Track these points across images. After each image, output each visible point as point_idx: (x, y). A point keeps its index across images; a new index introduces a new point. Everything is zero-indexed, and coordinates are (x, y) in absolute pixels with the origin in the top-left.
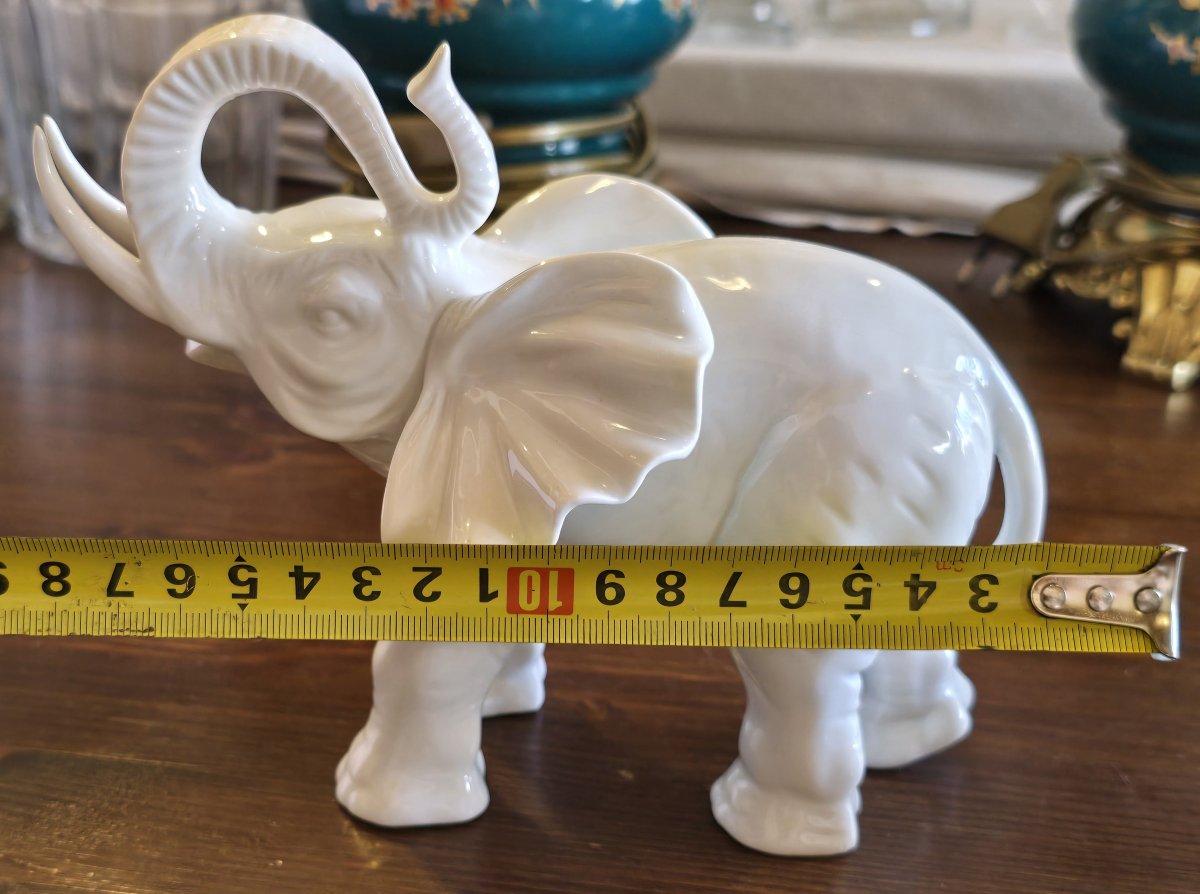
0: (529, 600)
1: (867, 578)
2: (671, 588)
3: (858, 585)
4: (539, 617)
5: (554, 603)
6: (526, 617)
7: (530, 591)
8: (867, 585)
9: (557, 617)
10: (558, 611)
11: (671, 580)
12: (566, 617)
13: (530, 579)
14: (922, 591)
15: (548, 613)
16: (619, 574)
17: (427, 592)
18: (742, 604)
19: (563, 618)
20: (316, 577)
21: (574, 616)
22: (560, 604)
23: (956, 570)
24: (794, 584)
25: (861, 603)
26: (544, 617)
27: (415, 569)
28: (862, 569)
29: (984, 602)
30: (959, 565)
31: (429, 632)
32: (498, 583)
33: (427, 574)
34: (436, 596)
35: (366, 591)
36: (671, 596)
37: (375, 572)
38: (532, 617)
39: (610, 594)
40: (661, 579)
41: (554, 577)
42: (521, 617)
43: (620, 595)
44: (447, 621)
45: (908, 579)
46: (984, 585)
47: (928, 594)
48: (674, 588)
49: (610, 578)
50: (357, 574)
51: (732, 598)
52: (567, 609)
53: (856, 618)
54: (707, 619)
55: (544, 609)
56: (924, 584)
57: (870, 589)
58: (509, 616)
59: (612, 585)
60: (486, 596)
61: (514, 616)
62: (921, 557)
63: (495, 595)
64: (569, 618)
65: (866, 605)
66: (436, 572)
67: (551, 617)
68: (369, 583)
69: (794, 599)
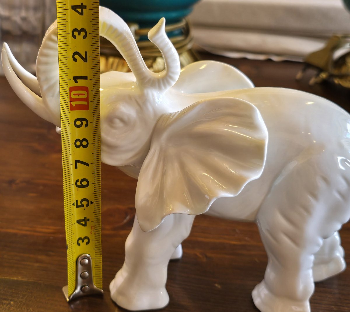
1: (87, 205)
2: (81, 143)
4: (69, 99)
5: (74, 104)
7: (78, 95)
8: (85, 206)
9: (69, 105)
10: (71, 105)
11: (84, 143)
12: (69, 108)
13: (83, 94)
15: (70, 102)
16: (86, 126)
17: (76, 57)
19: (69, 107)
20: (82, 14)
21: (70, 111)
24: (84, 183)
25: (78, 205)
26: (69, 101)
30: (93, 233)
32: (81, 83)
33: (84, 57)
35: (76, 33)
36: (78, 143)
37: (84, 37)
38: (69, 97)
39: (78, 123)
40: (84, 140)
41: (85, 103)
42: (69, 92)
43: (78, 126)
47: (82, 225)
48: (81, 144)
49: (84, 123)
50: (83, 30)
51: (78, 164)
52: (72, 108)
55: (71, 100)
57: (83, 207)
58: (68, 88)
59: (82, 124)
61: (69, 90)
62: (96, 221)
64: (69, 110)
67: (69, 103)
68: (79, 34)
69: (79, 184)
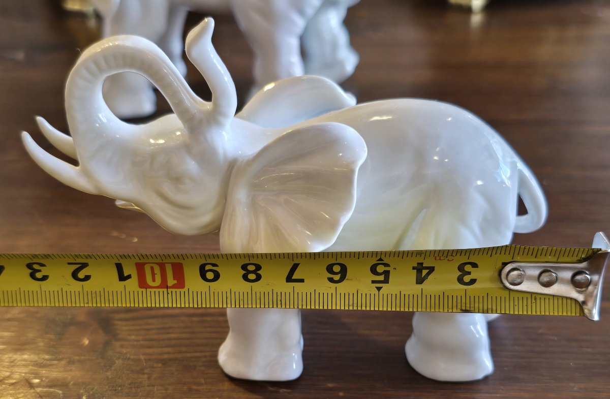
0: (154, 280)
3: (380, 269)
6: (153, 290)
14: (425, 272)
18: (302, 281)
22: (175, 282)
23: (448, 260)
27: (69, 264)
28: (383, 260)
29: (467, 279)
31: (86, 301)
34: (87, 278)
44: (98, 293)
45: (416, 265)
46: (468, 268)
53: (379, 289)
54: (277, 290)
56: (426, 268)
60: (122, 278)
63: (129, 277)
65: (386, 281)
66: (84, 266)
